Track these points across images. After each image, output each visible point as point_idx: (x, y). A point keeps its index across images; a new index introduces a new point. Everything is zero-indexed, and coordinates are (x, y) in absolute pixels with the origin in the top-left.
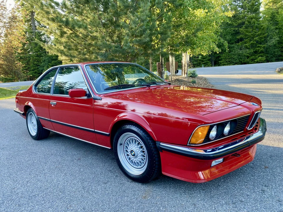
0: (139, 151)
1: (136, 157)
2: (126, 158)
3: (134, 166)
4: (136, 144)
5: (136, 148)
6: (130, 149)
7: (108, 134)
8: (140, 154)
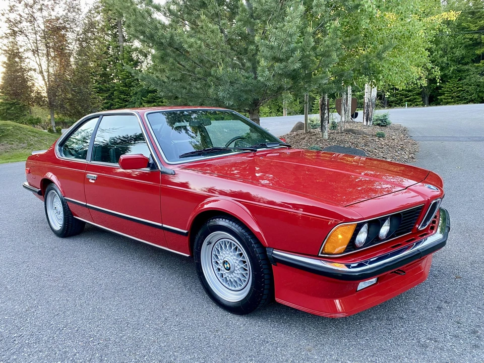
0: (237, 262)
1: (232, 272)
2: (217, 274)
3: (230, 288)
4: (232, 250)
5: (231, 256)
6: (222, 258)
7: (185, 232)
8: (238, 266)
